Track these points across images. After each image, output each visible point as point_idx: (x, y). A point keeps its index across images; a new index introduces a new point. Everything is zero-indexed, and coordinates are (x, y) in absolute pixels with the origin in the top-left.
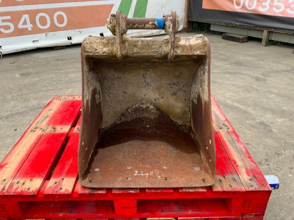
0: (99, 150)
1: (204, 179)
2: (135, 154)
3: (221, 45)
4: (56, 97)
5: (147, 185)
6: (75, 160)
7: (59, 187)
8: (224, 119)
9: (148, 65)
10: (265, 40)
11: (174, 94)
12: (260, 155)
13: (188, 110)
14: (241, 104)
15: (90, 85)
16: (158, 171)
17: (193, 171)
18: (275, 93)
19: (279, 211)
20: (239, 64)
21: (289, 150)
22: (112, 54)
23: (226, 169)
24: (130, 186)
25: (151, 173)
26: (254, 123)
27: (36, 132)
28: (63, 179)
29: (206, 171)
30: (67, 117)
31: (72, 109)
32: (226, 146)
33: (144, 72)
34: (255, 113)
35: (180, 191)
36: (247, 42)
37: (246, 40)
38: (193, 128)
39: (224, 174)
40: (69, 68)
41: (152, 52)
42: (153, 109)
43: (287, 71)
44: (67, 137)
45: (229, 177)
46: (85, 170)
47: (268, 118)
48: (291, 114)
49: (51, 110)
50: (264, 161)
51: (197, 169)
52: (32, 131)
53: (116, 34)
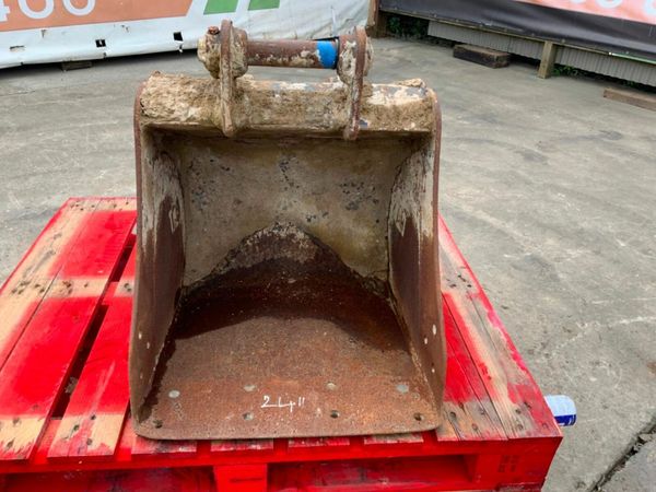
0: (178, 343)
1: (419, 414)
2: (262, 351)
3: (449, 71)
4: (71, 202)
5: (291, 432)
6: (121, 369)
7: (85, 438)
8: (461, 264)
9: (294, 144)
10: (546, 65)
11: (353, 207)
12: (530, 333)
13: (384, 245)
14: (492, 215)
15: (157, 191)
16: (315, 396)
17: (395, 395)
18: (564, 190)
19: (569, 459)
20: (489, 118)
21: (593, 322)
22: (211, 122)
23: (465, 387)
24: (252, 435)
25: (301, 401)
26: (518, 258)
27: (25, 293)
28: (93, 418)
29: (423, 393)
30: (99, 256)
31: (109, 234)
32: (465, 329)
33: (284, 157)
34: (521, 235)
35: (366, 442)
36: (506, 66)
37: (505, 62)
38: (393, 288)
39: (461, 399)
40: (101, 118)
41: (307, 122)
42: (304, 240)
43: (592, 138)
44: (101, 307)
45: (472, 405)
46: (146, 396)
47: (549, 246)
48: (598, 239)
49: (60, 235)
50: (541, 346)
51: (403, 388)
52: (14, 291)
53: (221, 76)
